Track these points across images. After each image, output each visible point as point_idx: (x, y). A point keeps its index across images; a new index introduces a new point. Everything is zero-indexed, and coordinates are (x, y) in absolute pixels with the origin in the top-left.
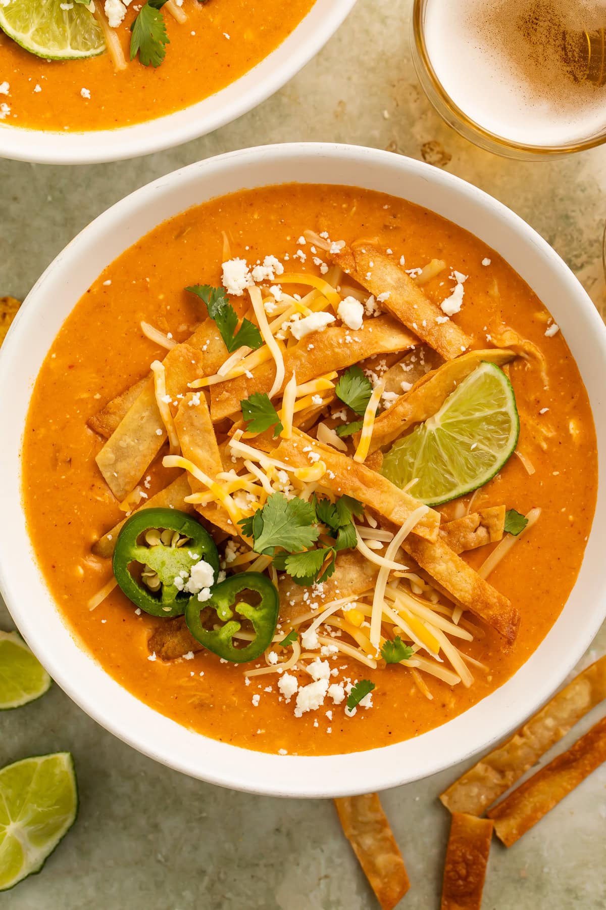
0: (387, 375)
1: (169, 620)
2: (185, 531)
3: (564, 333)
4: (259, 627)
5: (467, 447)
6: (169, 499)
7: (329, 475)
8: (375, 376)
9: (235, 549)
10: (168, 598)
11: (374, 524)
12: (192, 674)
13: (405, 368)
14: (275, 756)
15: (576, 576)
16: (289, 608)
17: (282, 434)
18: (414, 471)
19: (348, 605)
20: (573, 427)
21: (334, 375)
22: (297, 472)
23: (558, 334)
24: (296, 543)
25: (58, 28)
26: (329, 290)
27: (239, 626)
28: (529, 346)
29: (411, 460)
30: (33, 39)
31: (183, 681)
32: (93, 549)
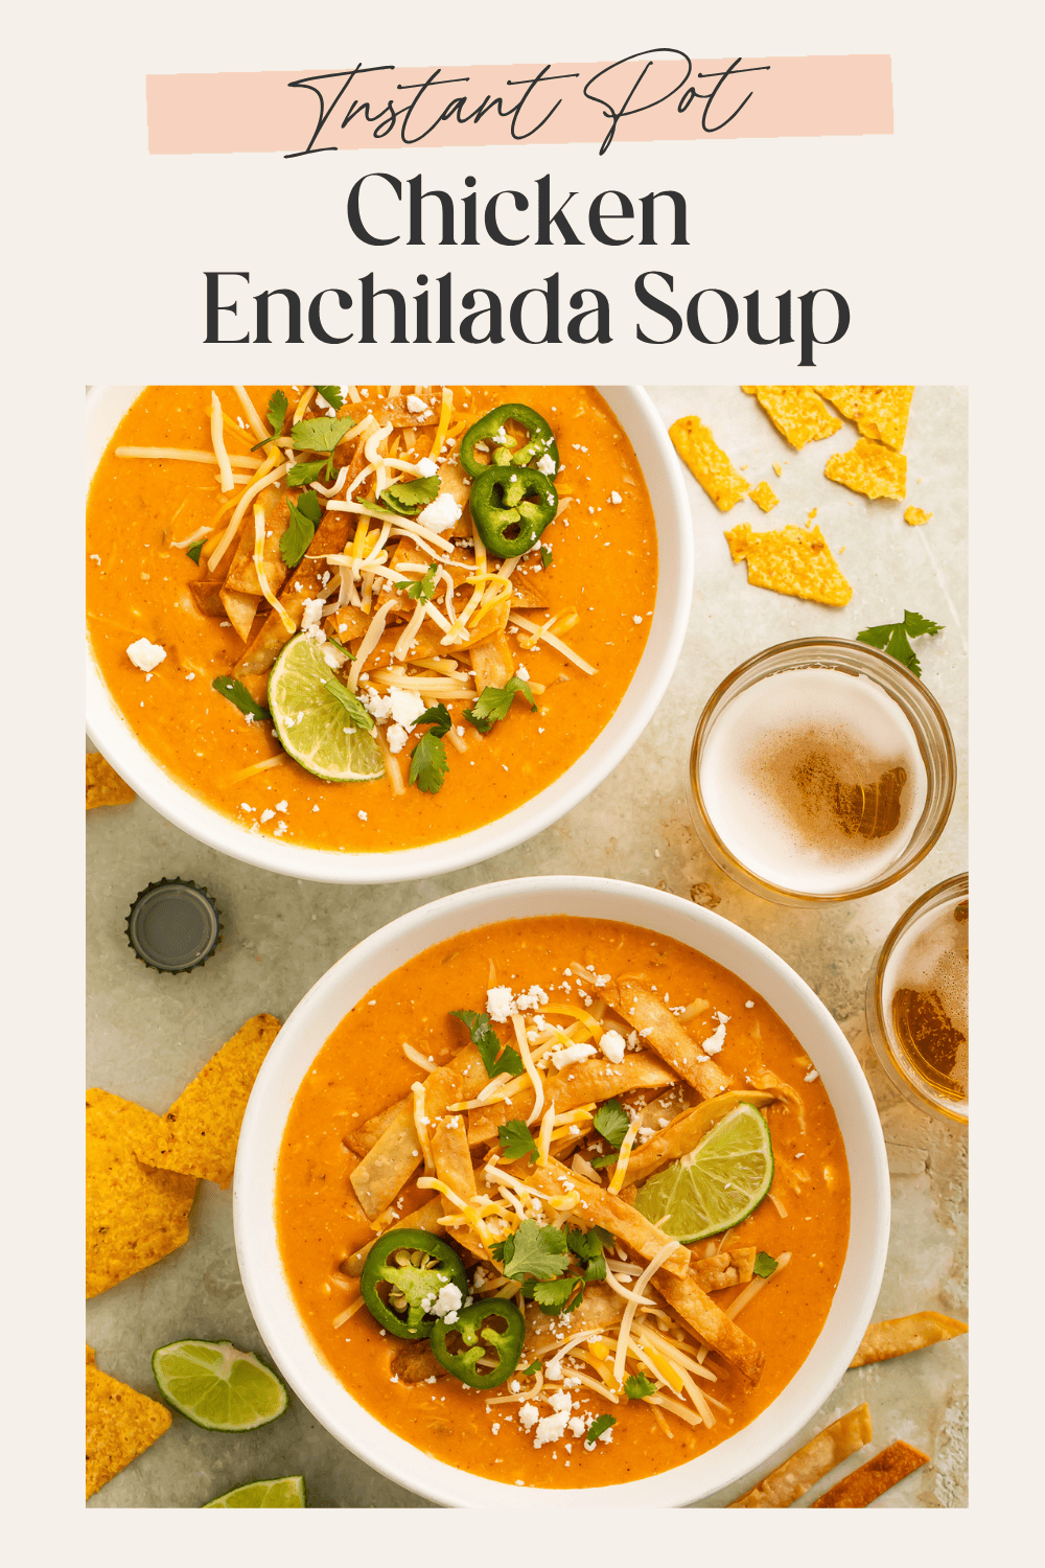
0: (645, 1111)
1: (413, 1342)
2: (435, 1253)
3: (823, 1079)
4: (503, 1354)
5: (721, 1186)
6: (421, 1220)
7: (582, 1204)
8: (633, 1110)
9: (484, 1275)
10: (415, 1320)
11: (624, 1257)
12: (434, 1398)
13: (663, 1105)
14: (512, 1486)
15: (823, 1323)
16: (534, 1338)
17: (538, 1162)
18: (667, 1207)
19: (594, 1337)
20: (828, 1174)
21: (593, 1106)
22: (550, 1200)
23: (818, 1080)
24: (546, 1271)
25: (340, 750)
26: (592, 1023)
27: (484, 1352)
28: (787, 1089)
29: (665, 1196)
30: (314, 760)
31: (423, 1405)
32: (342, 1268)
